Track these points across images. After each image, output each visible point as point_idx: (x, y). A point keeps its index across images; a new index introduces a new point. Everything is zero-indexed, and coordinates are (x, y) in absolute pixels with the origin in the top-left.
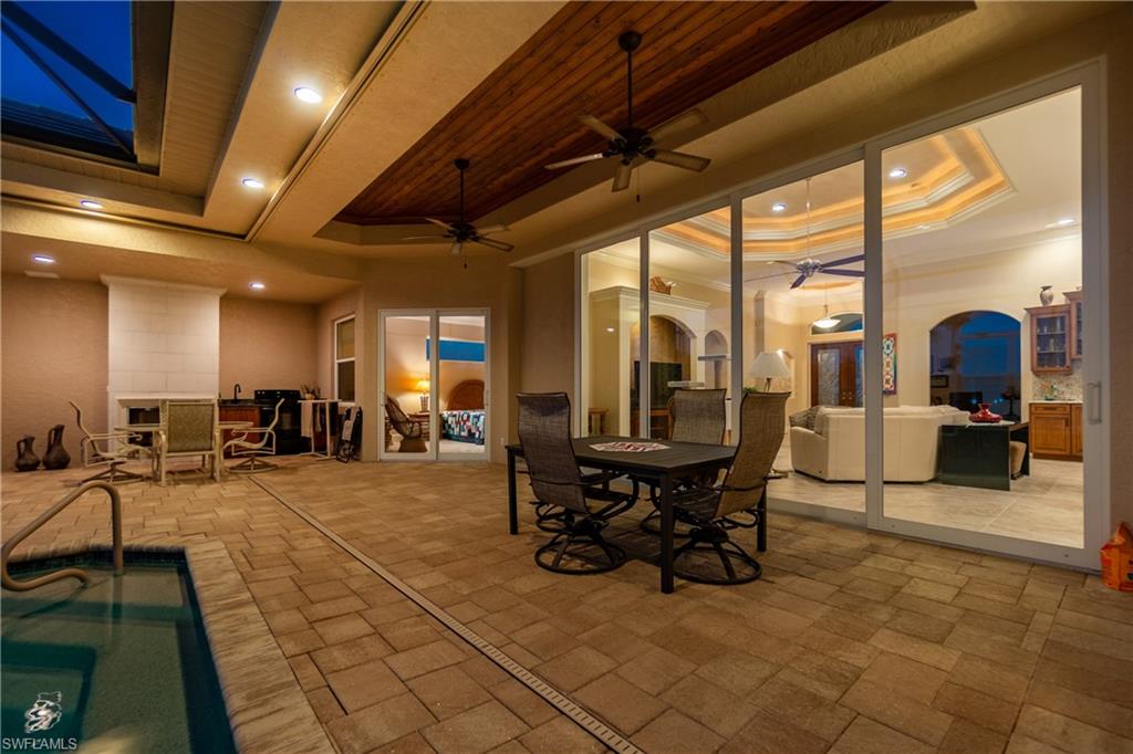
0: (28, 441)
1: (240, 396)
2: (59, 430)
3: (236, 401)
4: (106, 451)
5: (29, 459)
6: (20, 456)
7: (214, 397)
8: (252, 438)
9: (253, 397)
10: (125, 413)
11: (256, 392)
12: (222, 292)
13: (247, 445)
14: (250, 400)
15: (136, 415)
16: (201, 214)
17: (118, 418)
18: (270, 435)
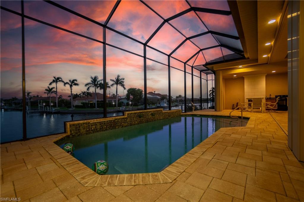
0: (234, 105)
1: (271, 97)
2: (238, 103)
3: (270, 98)
4: (244, 106)
5: (234, 108)
6: (233, 107)
7: (264, 97)
8: (271, 105)
9: (275, 97)
10: (248, 100)
11: (276, 96)
12: (266, 74)
13: (270, 107)
14: (274, 98)
15: (250, 100)
16: (258, 62)
17: (246, 101)
18: (275, 105)
